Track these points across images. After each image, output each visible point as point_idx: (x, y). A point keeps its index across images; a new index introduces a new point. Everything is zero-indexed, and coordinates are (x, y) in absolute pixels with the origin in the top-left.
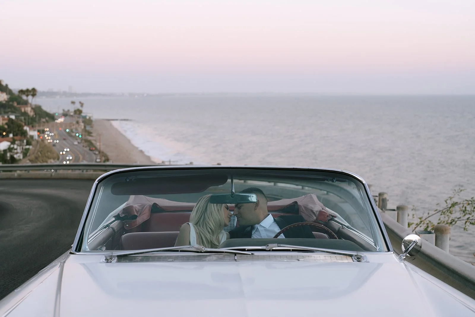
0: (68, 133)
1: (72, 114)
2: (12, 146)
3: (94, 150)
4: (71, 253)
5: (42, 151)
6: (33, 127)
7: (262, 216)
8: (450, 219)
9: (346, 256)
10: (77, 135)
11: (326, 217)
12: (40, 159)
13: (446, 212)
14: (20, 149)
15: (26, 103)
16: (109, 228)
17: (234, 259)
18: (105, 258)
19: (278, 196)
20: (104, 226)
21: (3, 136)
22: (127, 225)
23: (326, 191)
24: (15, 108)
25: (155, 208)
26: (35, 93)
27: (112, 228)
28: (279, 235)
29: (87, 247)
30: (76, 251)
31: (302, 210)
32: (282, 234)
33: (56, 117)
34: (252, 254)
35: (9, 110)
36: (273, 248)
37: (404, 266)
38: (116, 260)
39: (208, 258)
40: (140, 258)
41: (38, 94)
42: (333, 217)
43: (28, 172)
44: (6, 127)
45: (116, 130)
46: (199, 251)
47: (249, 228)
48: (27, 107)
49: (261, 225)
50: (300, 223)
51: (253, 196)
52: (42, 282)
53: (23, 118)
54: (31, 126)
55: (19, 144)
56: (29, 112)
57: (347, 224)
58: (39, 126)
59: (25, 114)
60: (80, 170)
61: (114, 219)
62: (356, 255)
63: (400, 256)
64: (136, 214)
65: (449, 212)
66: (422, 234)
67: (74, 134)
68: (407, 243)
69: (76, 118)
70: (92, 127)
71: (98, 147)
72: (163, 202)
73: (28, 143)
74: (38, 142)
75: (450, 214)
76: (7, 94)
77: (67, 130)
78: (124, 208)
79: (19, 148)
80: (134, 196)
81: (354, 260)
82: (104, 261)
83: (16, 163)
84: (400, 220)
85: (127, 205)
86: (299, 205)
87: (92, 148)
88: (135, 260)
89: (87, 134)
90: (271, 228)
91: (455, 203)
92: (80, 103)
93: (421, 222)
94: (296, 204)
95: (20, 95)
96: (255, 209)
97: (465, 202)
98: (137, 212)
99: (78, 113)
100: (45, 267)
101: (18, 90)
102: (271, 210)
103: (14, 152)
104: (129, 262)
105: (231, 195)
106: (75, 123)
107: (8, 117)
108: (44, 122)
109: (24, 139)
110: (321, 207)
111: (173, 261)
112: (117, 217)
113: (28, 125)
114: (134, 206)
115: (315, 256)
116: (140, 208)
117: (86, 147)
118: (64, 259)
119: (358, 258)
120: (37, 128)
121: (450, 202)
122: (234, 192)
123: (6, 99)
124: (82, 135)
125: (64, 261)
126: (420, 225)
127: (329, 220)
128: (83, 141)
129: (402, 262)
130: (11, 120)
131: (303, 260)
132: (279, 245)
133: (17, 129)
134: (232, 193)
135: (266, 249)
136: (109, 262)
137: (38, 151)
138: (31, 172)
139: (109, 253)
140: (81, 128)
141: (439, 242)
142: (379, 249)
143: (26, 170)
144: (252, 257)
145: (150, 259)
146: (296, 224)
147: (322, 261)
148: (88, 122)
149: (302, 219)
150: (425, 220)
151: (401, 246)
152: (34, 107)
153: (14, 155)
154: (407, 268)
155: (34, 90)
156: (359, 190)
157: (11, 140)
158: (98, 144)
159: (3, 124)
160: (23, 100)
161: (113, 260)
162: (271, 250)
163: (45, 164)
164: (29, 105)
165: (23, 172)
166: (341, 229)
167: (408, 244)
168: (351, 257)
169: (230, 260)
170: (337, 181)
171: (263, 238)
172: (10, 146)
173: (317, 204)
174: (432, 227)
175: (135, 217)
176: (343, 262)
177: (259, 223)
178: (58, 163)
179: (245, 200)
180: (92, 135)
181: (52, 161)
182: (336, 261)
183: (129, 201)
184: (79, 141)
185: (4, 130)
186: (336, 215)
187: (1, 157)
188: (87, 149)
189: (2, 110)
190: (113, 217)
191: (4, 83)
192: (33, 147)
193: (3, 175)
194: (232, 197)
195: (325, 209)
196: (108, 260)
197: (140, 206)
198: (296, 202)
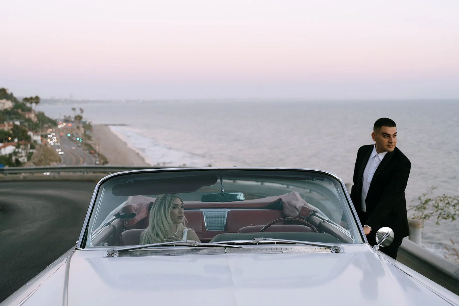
0: (69, 137)
1: (73, 120)
2: (17, 150)
3: (93, 153)
4: (76, 249)
5: (45, 154)
6: (36, 132)
8: (424, 214)
9: (325, 248)
10: (78, 139)
11: (308, 212)
12: (43, 162)
13: (420, 208)
14: (25, 153)
15: (30, 110)
16: (110, 226)
17: (223, 251)
18: (107, 253)
20: (106, 224)
21: (9, 141)
22: (127, 223)
23: (309, 189)
24: (20, 115)
26: (38, 101)
27: (114, 226)
29: (91, 244)
30: (81, 247)
31: (285, 207)
33: (57, 123)
34: (240, 247)
35: (14, 116)
36: (259, 241)
37: (377, 255)
38: (117, 255)
39: (201, 251)
40: (139, 252)
41: (41, 101)
42: (314, 212)
43: (33, 174)
44: (11, 132)
46: (193, 245)
48: (31, 113)
50: (284, 219)
51: (241, 195)
52: (51, 276)
53: (27, 124)
54: (34, 131)
55: (24, 148)
56: (33, 119)
57: (327, 219)
58: (42, 131)
59: (29, 120)
60: (81, 172)
61: (114, 217)
62: (334, 247)
64: (135, 212)
65: (423, 208)
67: (74, 139)
69: (77, 123)
70: (91, 132)
71: (97, 150)
73: (32, 147)
74: (41, 146)
75: (423, 210)
76: (12, 102)
77: (69, 135)
78: (123, 207)
79: (23, 152)
80: (132, 196)
81: (333, 251)
82: (107, 256)
83: (21, 166)
85: (126, 204)
86: (283, 201)
87: (92, 151)
88: (135, 255)
89: (87, 138)
91: (428, 199)
92: (80, 109)
94: (280, 201)
95: (25, 103)
97: (438, 198)
98: (136, 210)
99: (78, 118)
101: (22, 98)
103: (18, 156)
104: (129, 256)
105: (221, 194)
106: (75, 128)
107: (13, 123)
108: (47, 128)
109: (29, 144)
110: (304, 203)
111: (169, 254)
112: (117, 215)
113: (32, 130)
114: (132, 205)
115: (297, 248)
116: (138, 207)
117: (86, 150)
118: (70, 255)
119: (336, 249)
120: (41, 133)
121: (424, 199)
122: (223, 191)
123: (11, 107)
124: (82, 139)
127: (311, 215)
128: (83, 145)
129: (376, 252)
130: (15, 126)
131: (286, 252)
132: (264, 239)
133: (21, 134)
134: (221, 192)
135: (253, 243)
137: (41, 154)
138: (36, 174)
139: (111, 248)
140: (82, 132)
141: (412, 236)
142: (355, 240)
143: (30, 173)
144: (240, 250)
145: (149, 253)
147: (303, 253)
148: (88, 127)
152: (37, 113)
153: (19, 158)
154: (380, 258)
155: (37, 98)
156: (337, 188)
157: (16, 145)
158: (97, 147)
159: (8, 129)
160: (27, 107)
161: (115, 255)
162: (257, 243)
163: (48, 166)
164: (33, 112)
165: (28, 174)
166: (322, 223)
167: (382, 236)
168: (330, 248)
169: (220, 253)
170: (316, 179)
172: (15, 150)
173: (300, 200)
175: (134, 215)
176: (323, 253)
178: (59, 166)
179: (234, 198)
180: (92, 139)
181: (55, 163)
182: (316, 252)
183: (128, 200)
184: (80, 145)
185: (10, 135)
186: (317, 210)
187: (7, 160)
188: (87, 152)
189: (8, 116)
190: (114, 215)
191: (9, 92)
192: (37, 150)
193: (9, 177)
194: (222, 196)
195: (307, 205)
196: (110, 255)
197: (139, 205)
198: (280, 199)
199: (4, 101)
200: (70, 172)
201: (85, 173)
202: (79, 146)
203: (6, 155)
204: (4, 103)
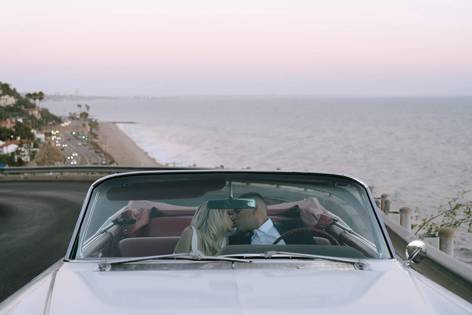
0: (75, 135)
1: (78, 117)
2: (20, 149)
3: (100, 153)
4: (65, 261)
5: (49, 153)
6: (40, 130)
7: (261, 221)
8: (454, 221)
9: (347, 264)
10: (83, 137)
11: (328, 221)
12: (47, 162)
13: (450, 214)
14: (28, 152)
15: (33, 106)
16: (106, 234)
17: (231, 267)
18: (98, 266)
19: (281, 198)
20: (102, 232)
21: (11, 139)
22: (126, 230)
23: (328, 193)
24: (23, 112)
25: (154, 213)
26: (42, 97)
27: (110, 233)
28: (279, 241)
29: (81, 254)
30: (70, 258)
31: (303, 214)
32: (282, 240)
33: (62, 120)
34: (250, 262)
35: (17, 113)
36: (272, 255)
37: (408, 274)
38: (109, 269)
39: (205, 266)
40: (135, 266)
41: (45, 97)
42: (335, 221)
43: (34, 174)
44: (14, 130)
45: (122, 132)
46: (196, 259)
47: (248, 234)
48: (35, 110)
49: (260, 230)
50: (300, 229)
51: (252, 202)
52: (33, 292)
53: (30, 121)
54: (38, 129)
55: (27, 147)
56: (36, 116)
57: (349, 229)
58: (46, 129)
59: (33, 117)
60: (84, 172)
61: (112, 223)
62: (358, 263)
63: (404, 263)
64: (135, 218)
65: (453, 213)
66: (425, 237)
67: (80, 137)
68: (411, 249)
69: (83, 121)
70: (98, 130)
71: (104, 150)
72: (162, 206)
73: (36, 146)
74: (44, 144)
75: (454, 216)
76: (14, 98)
77: (74, 133)
78: (122, 212)
79: (26, 150)
80: (132, 201)
81: (356, 268)
82: (98, 269)
83: (23, 166)
84: (403, 222)
85: (126, 209)
86: (301, 209)
87: (98, 150)
88: (130, 269)
89: (93, 136)
90: (270, 234)
91: (459, 204)
92: (86, 106)
93: (425, 223)
94: (297, 208)
95: (28, 98)
96: (254, 214)
97: (469, 204)
98: (136, 216)
99: (84, 116)
100: (37, 275)
101: (25, 94)
102: (271, 214)
103: (21, 155)
104: (123, 271)
105: (230, 200)
106: (81, 125)
107: (16, 120)
108: (51, 125)
109: (32, 142)
110: (323, 211)
111: (168, 269)
112: (116, 222)
113: (35, 128)
114: (133, 210)
115: (316, 263)
116: (139, 213)
117: (92, 149)
118: (57, 267)
119: (360, 266)
120: (44, 131)
121: (454, 204)
122: (232, 197)
123: (14, 103)
124: (88, 138)
125: (57, 269)
126: (424, 227)
127: (331, 224)
128: (89, 144)
129: (406, 270)
130: (18, 124)
131: (303, 268)
132: (278, 252)
133: (24, 132)
134: (230, 198)
135: (265, 257)
136: (102, 270)
137: (45, 153)
138: (37, 175)
139: (103, 261)
140: (87, 130)
141: (443, 246)
142: (382, 255)
143: (32, 173)
144: (250, 265)
145: (145, 267)
146: (296, 230)
147: (322, 269)
148: (94, 125)
149: (302, 224)
150: (429, 221)
151: (405, 252)
152: (41, 110)
153: (21, 157)
154: (411, 277)
155: (41, 94)
156: (361, 195)
157: (19, 143)
158: (104, 146)
159: (11, 127)
160: (31, 103)
161: (107, 269)
162: (270, 258)
163: (51, 166)
164: (36, 109)
165: (30, 174)
166: (343, 234)
167: (413, 251)
168: (353, 265)
169: (227, 269)
170: (338, 185)
171: (263, 244)
172: (17, 149)
173: (318, 207)
174: (435, 228)
175: (134, 222)
176: (345, 270)
177: (257, 227)
178: (63, 165)
179: (244, 205)
180: (98, 137)
181: (59, 163)
182: (338, 269)
183: (128, 205)
184: (85, 143)
185: (12, 133)
186: (338, 219)
187: (9, 159)
188: (93, 151)
189: (10, 113)
190: (112, 221)
191: (12, 87)
192: (40, 149)
193: (10, 177)
194: (230, 202)
195: (327, 213)
196: (102, 268)
197: (140, 210)
198: (297, 206)
199: (7, 97)
200: (75, 172)
201: (90, 173)
202: (84, 145)
203: (8, 154)
204: (6, 99)
